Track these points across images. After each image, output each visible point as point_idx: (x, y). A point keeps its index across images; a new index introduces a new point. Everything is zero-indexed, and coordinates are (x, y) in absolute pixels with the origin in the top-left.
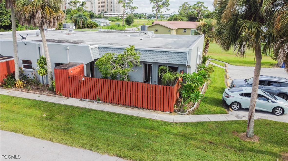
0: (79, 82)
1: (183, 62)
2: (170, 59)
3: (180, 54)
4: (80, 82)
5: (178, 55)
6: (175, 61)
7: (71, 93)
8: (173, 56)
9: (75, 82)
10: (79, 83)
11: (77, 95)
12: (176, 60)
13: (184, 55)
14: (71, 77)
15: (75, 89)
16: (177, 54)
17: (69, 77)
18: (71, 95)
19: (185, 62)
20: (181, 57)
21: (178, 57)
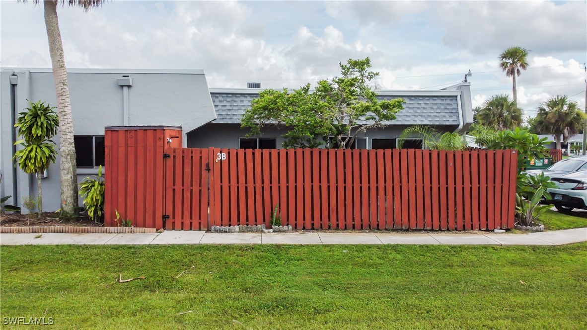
0: (204, 167)
1: (451, 119)
2: (417, 114)
3: (439, 101)
4: (208, 170)
5: (435, 102)
6: (430, 119)
7: (169, 212)
8: (423, 106)
9: (188, 170)
10: (204, 173)
11: (191, 218)
12: (432, 115)
13: (448, 102)
14: (174, 156)
15: (187, 195)
16: (431, 101)
17: (166, 156)
18: (169, 222)
19: (455, 118)
20: (442, 107)
21: (435, 107)
